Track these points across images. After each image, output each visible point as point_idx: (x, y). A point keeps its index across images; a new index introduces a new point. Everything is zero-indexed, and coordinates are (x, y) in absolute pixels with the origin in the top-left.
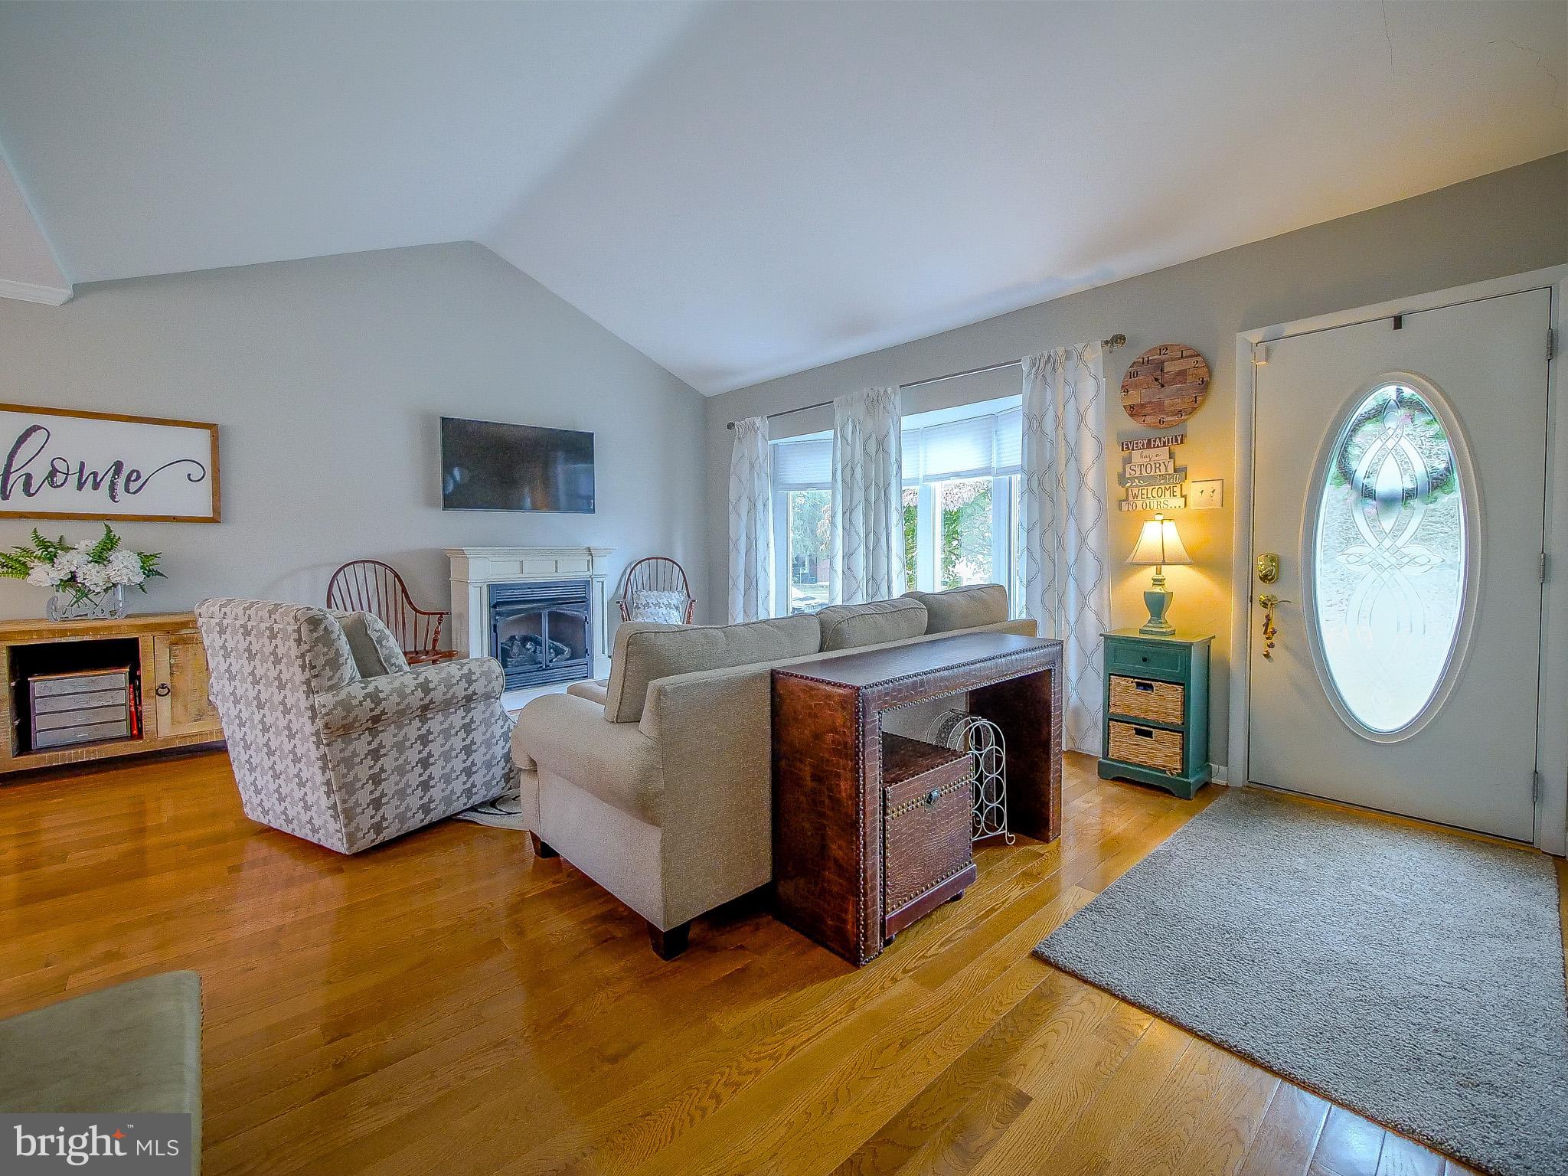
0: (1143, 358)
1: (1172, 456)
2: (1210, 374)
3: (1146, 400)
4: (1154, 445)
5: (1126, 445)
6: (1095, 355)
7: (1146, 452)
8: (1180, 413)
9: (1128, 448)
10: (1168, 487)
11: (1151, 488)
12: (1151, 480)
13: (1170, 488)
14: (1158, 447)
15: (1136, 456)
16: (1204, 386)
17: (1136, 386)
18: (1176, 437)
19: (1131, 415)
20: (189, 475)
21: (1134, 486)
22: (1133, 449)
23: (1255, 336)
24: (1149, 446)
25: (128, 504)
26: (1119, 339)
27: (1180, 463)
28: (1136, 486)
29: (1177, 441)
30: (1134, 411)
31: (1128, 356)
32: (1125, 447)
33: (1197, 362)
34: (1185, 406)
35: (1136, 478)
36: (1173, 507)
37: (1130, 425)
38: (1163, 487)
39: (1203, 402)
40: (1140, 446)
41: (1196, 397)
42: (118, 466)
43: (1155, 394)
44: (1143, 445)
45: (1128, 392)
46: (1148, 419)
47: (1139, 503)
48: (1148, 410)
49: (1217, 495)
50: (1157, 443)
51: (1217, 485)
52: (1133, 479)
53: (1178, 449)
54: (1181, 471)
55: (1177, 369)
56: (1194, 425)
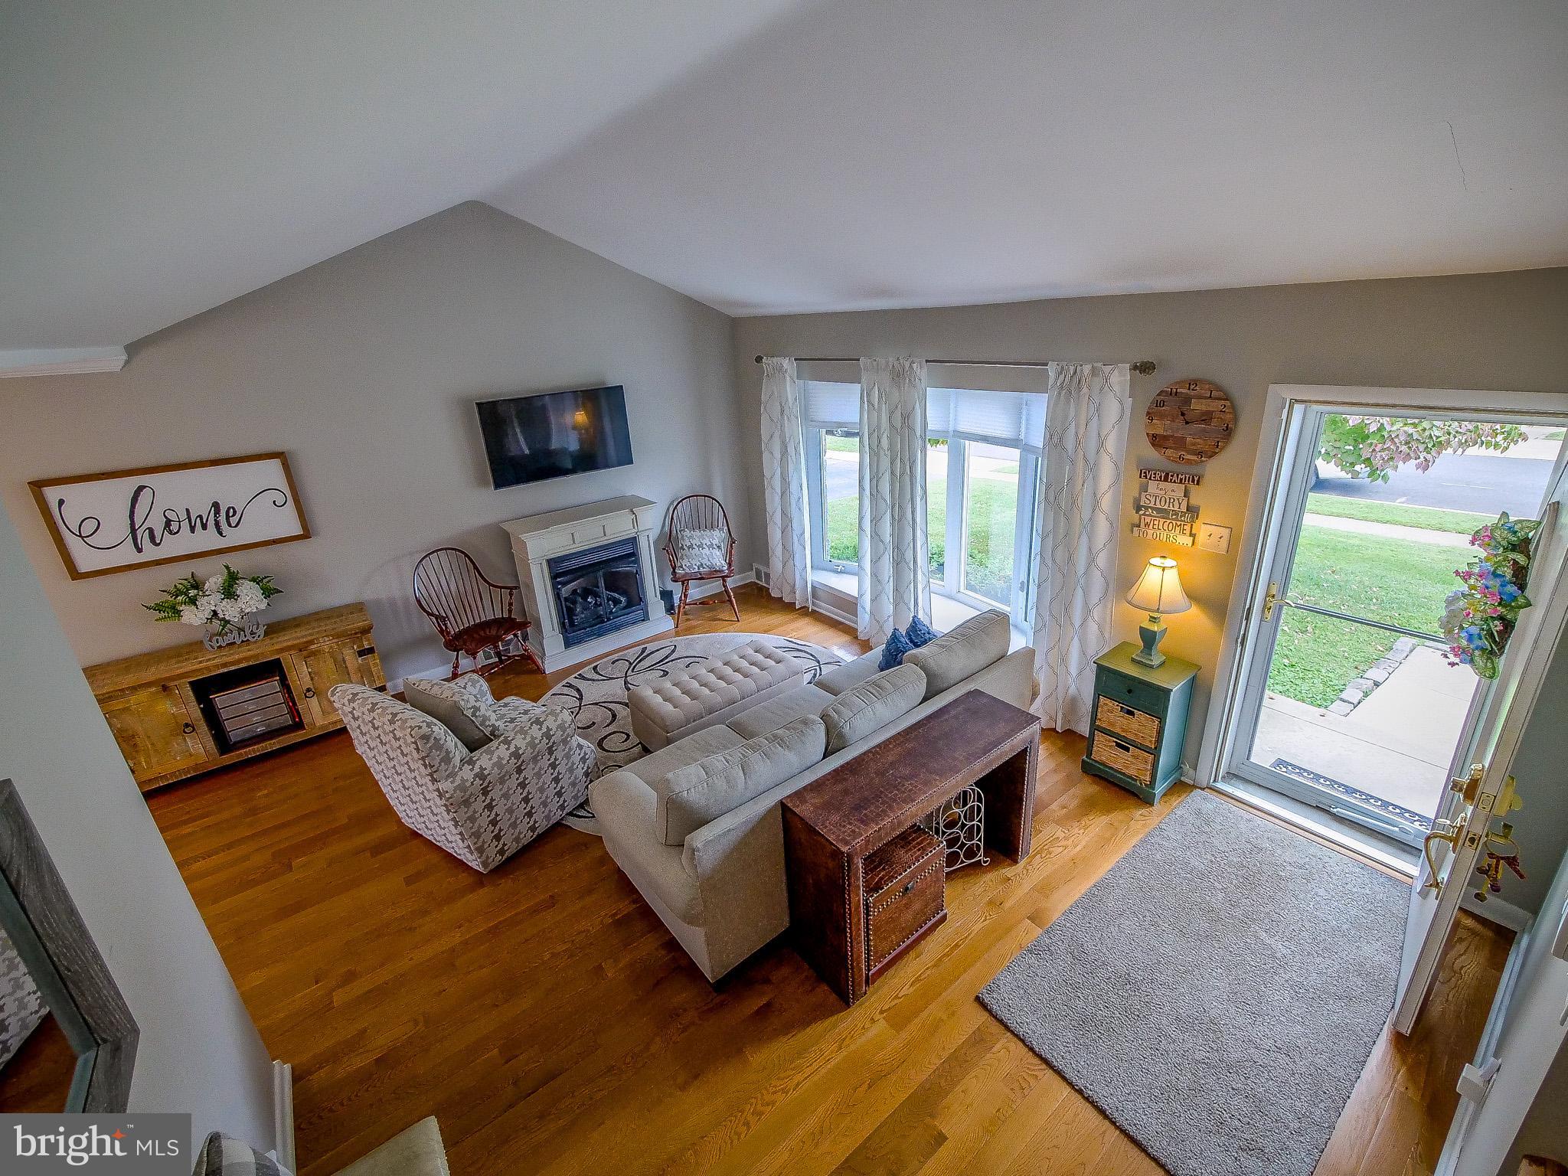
0: (1172, 389)
1: (1186, 494)
2: (1236, 420)
3: (1169, 433)
4: (1171, 480)
5: (1145, 473)
6: (1120, 378)
7: (1163, 485)
8: (1200, 454)
9: (1146, 476)
10: (1179, 523)
11: (1162, 521)
12: (1163, 513)
13: (1181, 525)
14: (1175, 482)
15: (1153, 487)
16: (1228, 433)
17: (1162, 417)
18: (1193, 477)
19: (1153, 445)
20: (274, 502)
21: (1148, 515)
22: (1150, 479)
23: (1291, 392)
24: (1166, 480)
25: (234, 537)
26: (1149, 366)
27: (1193, 502)
28: (1150, 515)
29: (1193, 481)
30: (1157, 441)
31: (1156, 383)
32: (1143, 475)
33: (1225, 406)
34: (1206, 448)
35: (1150, 507)
36: (1181, 544)
37: (1151, 454)
38: (1174, 522)
39: (1223, 448)
40: (1158, 477)
41: (1218, 442)
42: (216, 506)
43: (1178, 428)
44: (1161, 477)
45: (1152, 420)
46: (1169, 452)
47: (1150, 532)
48: (1170, 443)
49: (1224, 543)
50: (1175, 478)
51: (1225, 532)
52: (1147, 508)
53: (1193, 488)
54: (1193, 511)
55: (1204, 408)
56: (1213, 469)
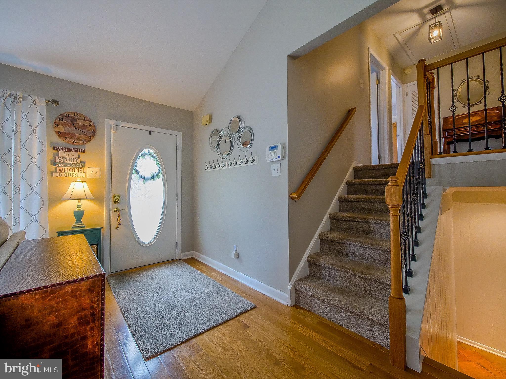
0: (66, 114)
1: (79, 156)
2: (96, 129)
3: (67, 132)
4: (71, 151)
5: (56, 148)
6: (42, 104)
7: (66, 153)
8: (83, 140)
9: (57, 150)
10: (77, 168)
11: (69, 168)
12: (69, 165)
13: (78, 169)
14: (73, 152)
15: (61, 154)
16: (94, 133)
17: (62, 125)
18: (81, 149)
19: (59, 136)
21: (60, 166)
22: (60, 150)
23: (112, 122)
24: (68, 151)
26: (56, 102)
27: (83, 160)
28: (61, 166)
29: (82, 151)
30: (60, 134)
31: (58, 111)
32: (55, 149)
33: (91, 124)
34: (85, 139)
35: (61, 163)
36: (80, 177)
37: (58, 140)
38: (75, 168)
39: (93, 139)
40: (64, 150)
41: (90, 136)
43: (72, 130)
44: (65, 150)
45: (57, 125)
46: (68, 139)
47: (63, 174)
48: (68, 136)
49: (98, 174)
50: (73, 150)
51: (98, 170)
52: (59, 163)
53: (82, 155)
54: (83, 163)
55: (83, 124)
56: (88, 146)
